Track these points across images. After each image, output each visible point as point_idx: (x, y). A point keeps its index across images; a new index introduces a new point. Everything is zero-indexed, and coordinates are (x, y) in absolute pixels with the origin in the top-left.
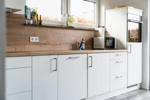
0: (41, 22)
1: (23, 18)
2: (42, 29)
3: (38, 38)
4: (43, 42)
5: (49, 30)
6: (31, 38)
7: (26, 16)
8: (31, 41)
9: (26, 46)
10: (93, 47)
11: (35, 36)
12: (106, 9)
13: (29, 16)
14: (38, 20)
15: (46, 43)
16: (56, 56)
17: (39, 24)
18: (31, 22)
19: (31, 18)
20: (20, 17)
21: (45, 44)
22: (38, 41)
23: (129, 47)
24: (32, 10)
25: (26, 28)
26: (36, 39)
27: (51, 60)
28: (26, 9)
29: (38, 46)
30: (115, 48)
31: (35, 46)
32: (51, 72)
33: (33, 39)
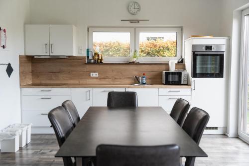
0: (101, 60)
1: (85, 59)
3: (97, 73)
4: (102, 77)
5: (108, 67)
6: (91, 73)
7: (88, 57)
8: (91, 76)
11: (95, 72)
12: (185, 39)
13: (90, 57)
14: (99, 59)
16: (91, 89)
18: (92, 61)
19: (93, 57)
20: (82, 58)
21: (105, 78)
22: (97, 76)
24: (93, 52)
27: (87, 92)
28: (88, 51)
29: (98, 80)
30: (182, 83)
31: (95, 80)
32: (87, 100)
33: (93, 74)
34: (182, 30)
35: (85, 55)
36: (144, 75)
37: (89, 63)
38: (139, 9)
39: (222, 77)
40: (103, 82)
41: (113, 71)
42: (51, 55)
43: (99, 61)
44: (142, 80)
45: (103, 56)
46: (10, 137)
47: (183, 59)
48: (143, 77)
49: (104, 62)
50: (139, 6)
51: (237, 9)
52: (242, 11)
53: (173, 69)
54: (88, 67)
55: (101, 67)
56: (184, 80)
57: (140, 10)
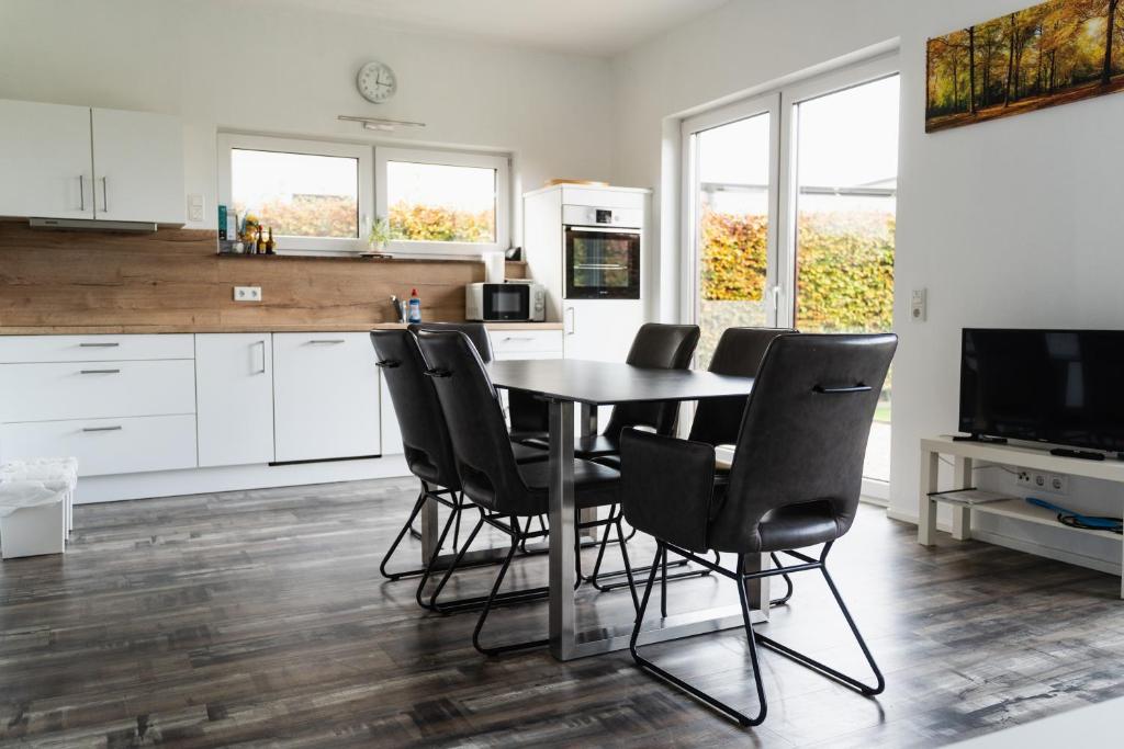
0: (269, 245)
1: (213, 238)
2: (272, 266)
3: (258, 290)
4: (276, 301)
5: (295, 268)
6: (238, 290)
7: (223, 233)
8: (238, 297)
9: (224, 313)
10: (464, 315)
11: (249, 285)
12: (526, 189)
13: (232, 234)
14: (260, 241)
15: (287, 302)
16: (266, 337)
17: (267, 253)
18: (240, 247)
19: (241, 235)
20: (201, 237)
21: (285, 306)
22: (259, 298)
23: (567, 317)
24: (241, 217)
25: (222, 264)
26: (255, 293)
27: (251, 346)
28: (223, 213)
29: (262, 313)
30: (531, 317)
31: (251, 312)
32: (252, 374)
33: (242, 293)
34: (510, 162)
35: (214, 226)
36: (414, 294)
37: (229, 254)
38: (392, 86)
39: (637, 296)
40: (279, 319)
41: (311, 282)
42: (100, 216)
43: (263, 248)
44: (409, 309)
45: (274, 231)
46: (49, 496)
47: (518, 251)
48: (412, 302)
49: (278, 253)
50: (392, 77)
51: (674, 115)
52: (682, 120)
53: (497, 274)
54: (225, 266)
55: (271, 268)
56: (536, 309)
57: (394, 90)
